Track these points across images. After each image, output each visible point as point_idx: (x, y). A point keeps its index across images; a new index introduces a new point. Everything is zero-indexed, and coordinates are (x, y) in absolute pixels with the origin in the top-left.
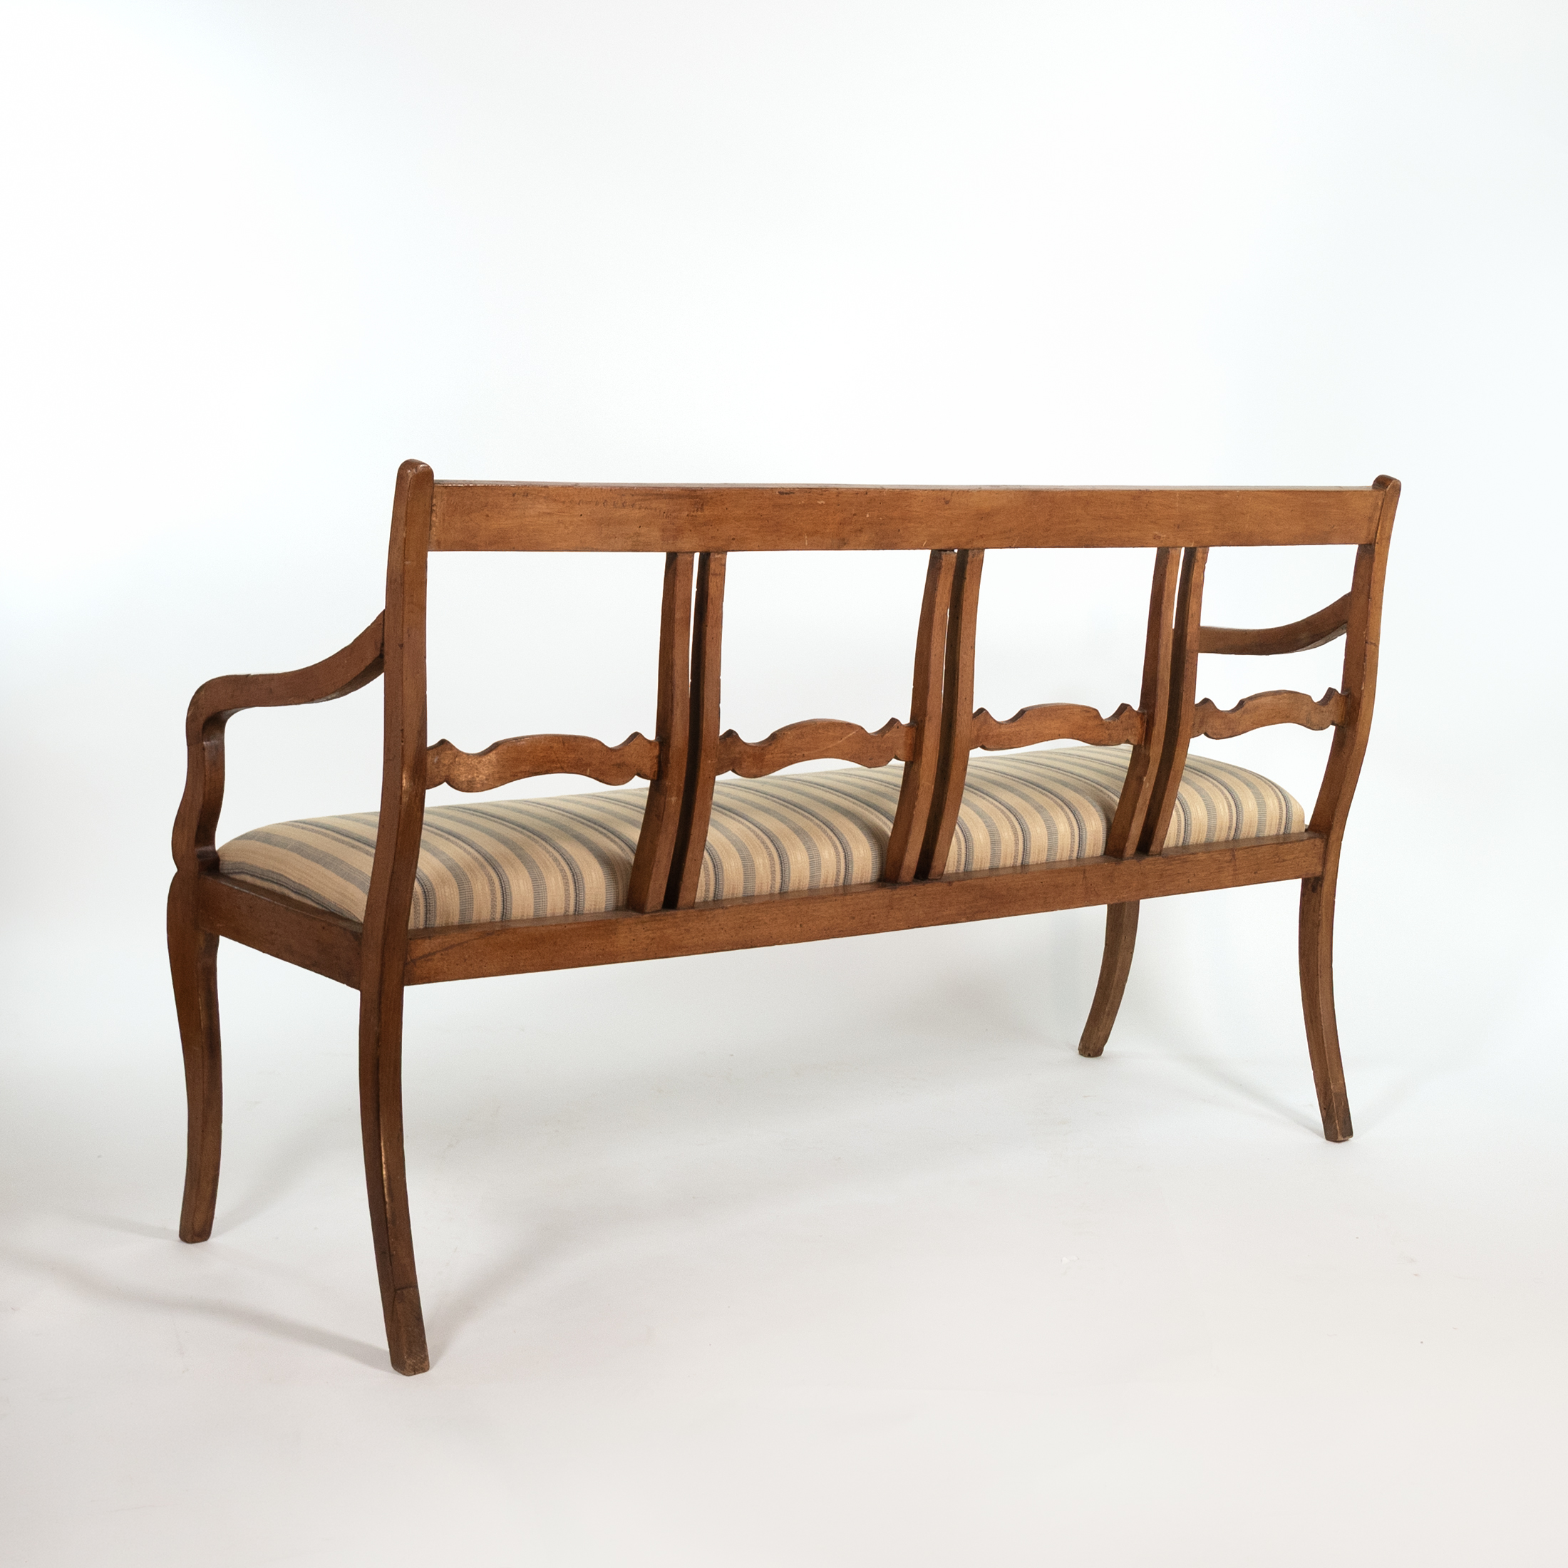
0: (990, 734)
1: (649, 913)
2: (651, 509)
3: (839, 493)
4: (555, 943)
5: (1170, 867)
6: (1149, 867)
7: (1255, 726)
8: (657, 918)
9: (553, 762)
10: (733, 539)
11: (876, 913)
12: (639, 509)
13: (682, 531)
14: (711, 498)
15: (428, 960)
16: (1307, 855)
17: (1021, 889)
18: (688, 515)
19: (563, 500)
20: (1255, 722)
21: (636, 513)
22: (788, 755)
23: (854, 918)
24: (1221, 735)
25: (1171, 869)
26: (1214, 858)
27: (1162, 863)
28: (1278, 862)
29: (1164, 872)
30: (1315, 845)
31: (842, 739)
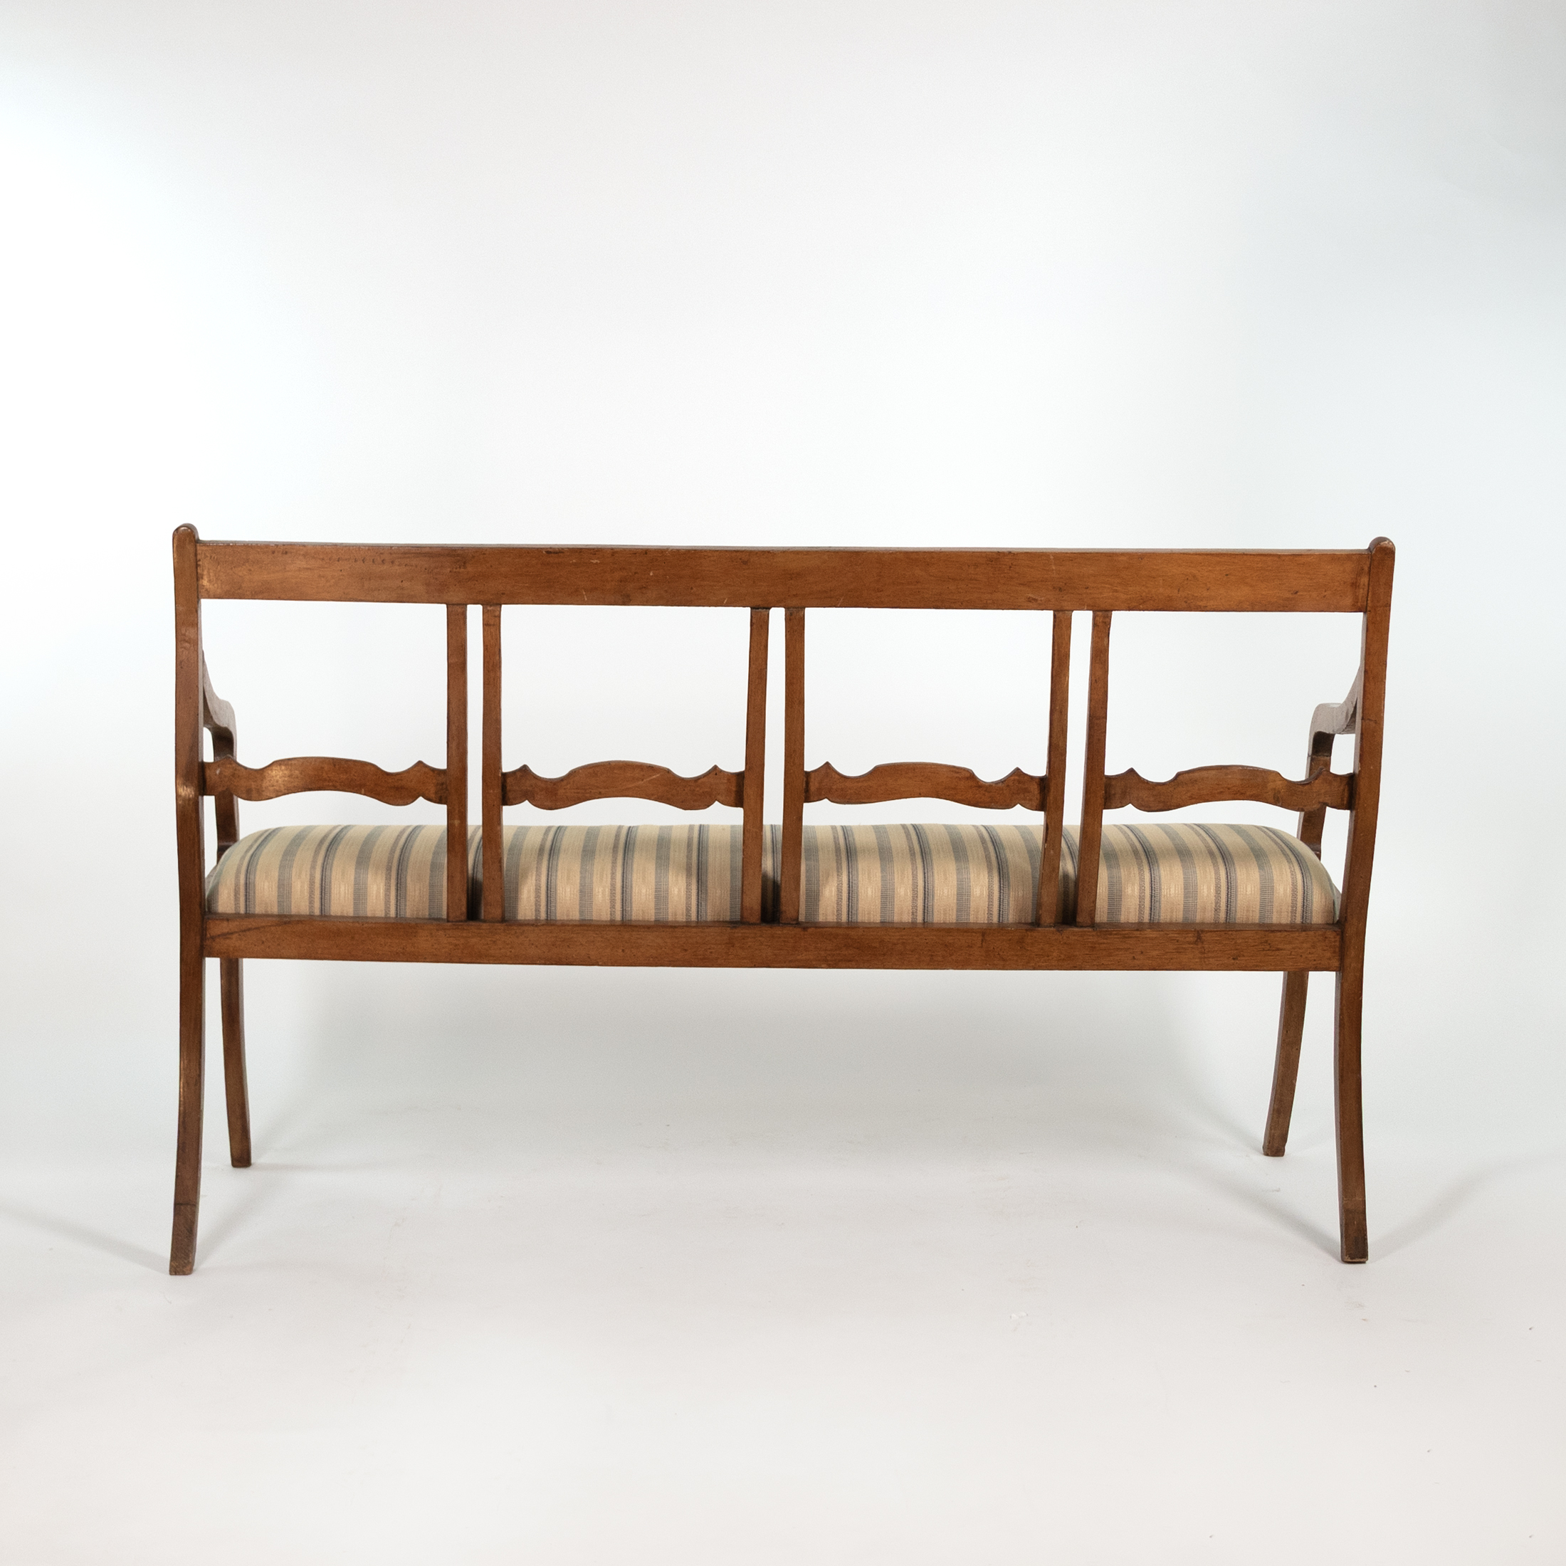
0: (833, 787)
1: (452, 922)
2: (412, 566)
3: (613, 553)
4: (353, 938)
5: (1105, 941)
6: (1074, 938)
7: (1193, 801)
8: (460, 927)
9: (325, 780)
10: (503, 594)
11: (714, 948)
12: (399, 565)
13: (446, 585)
14: (473, 557)
15: (227, 938)
16: (1313, 947)
17: (898, 944)
18: (450, 571)
19: (321, 557)
20: (1194, 796)
21: (396, 569)
22: (583, 791)
23: (686, 950)
24: (1150, 807)
25: (1108, 943)
26: (1170, 937)
27: (1093, 936)
28: (1269, 950)
29: (1097, 945)
30: (1326, 938)
31: (643, 780)
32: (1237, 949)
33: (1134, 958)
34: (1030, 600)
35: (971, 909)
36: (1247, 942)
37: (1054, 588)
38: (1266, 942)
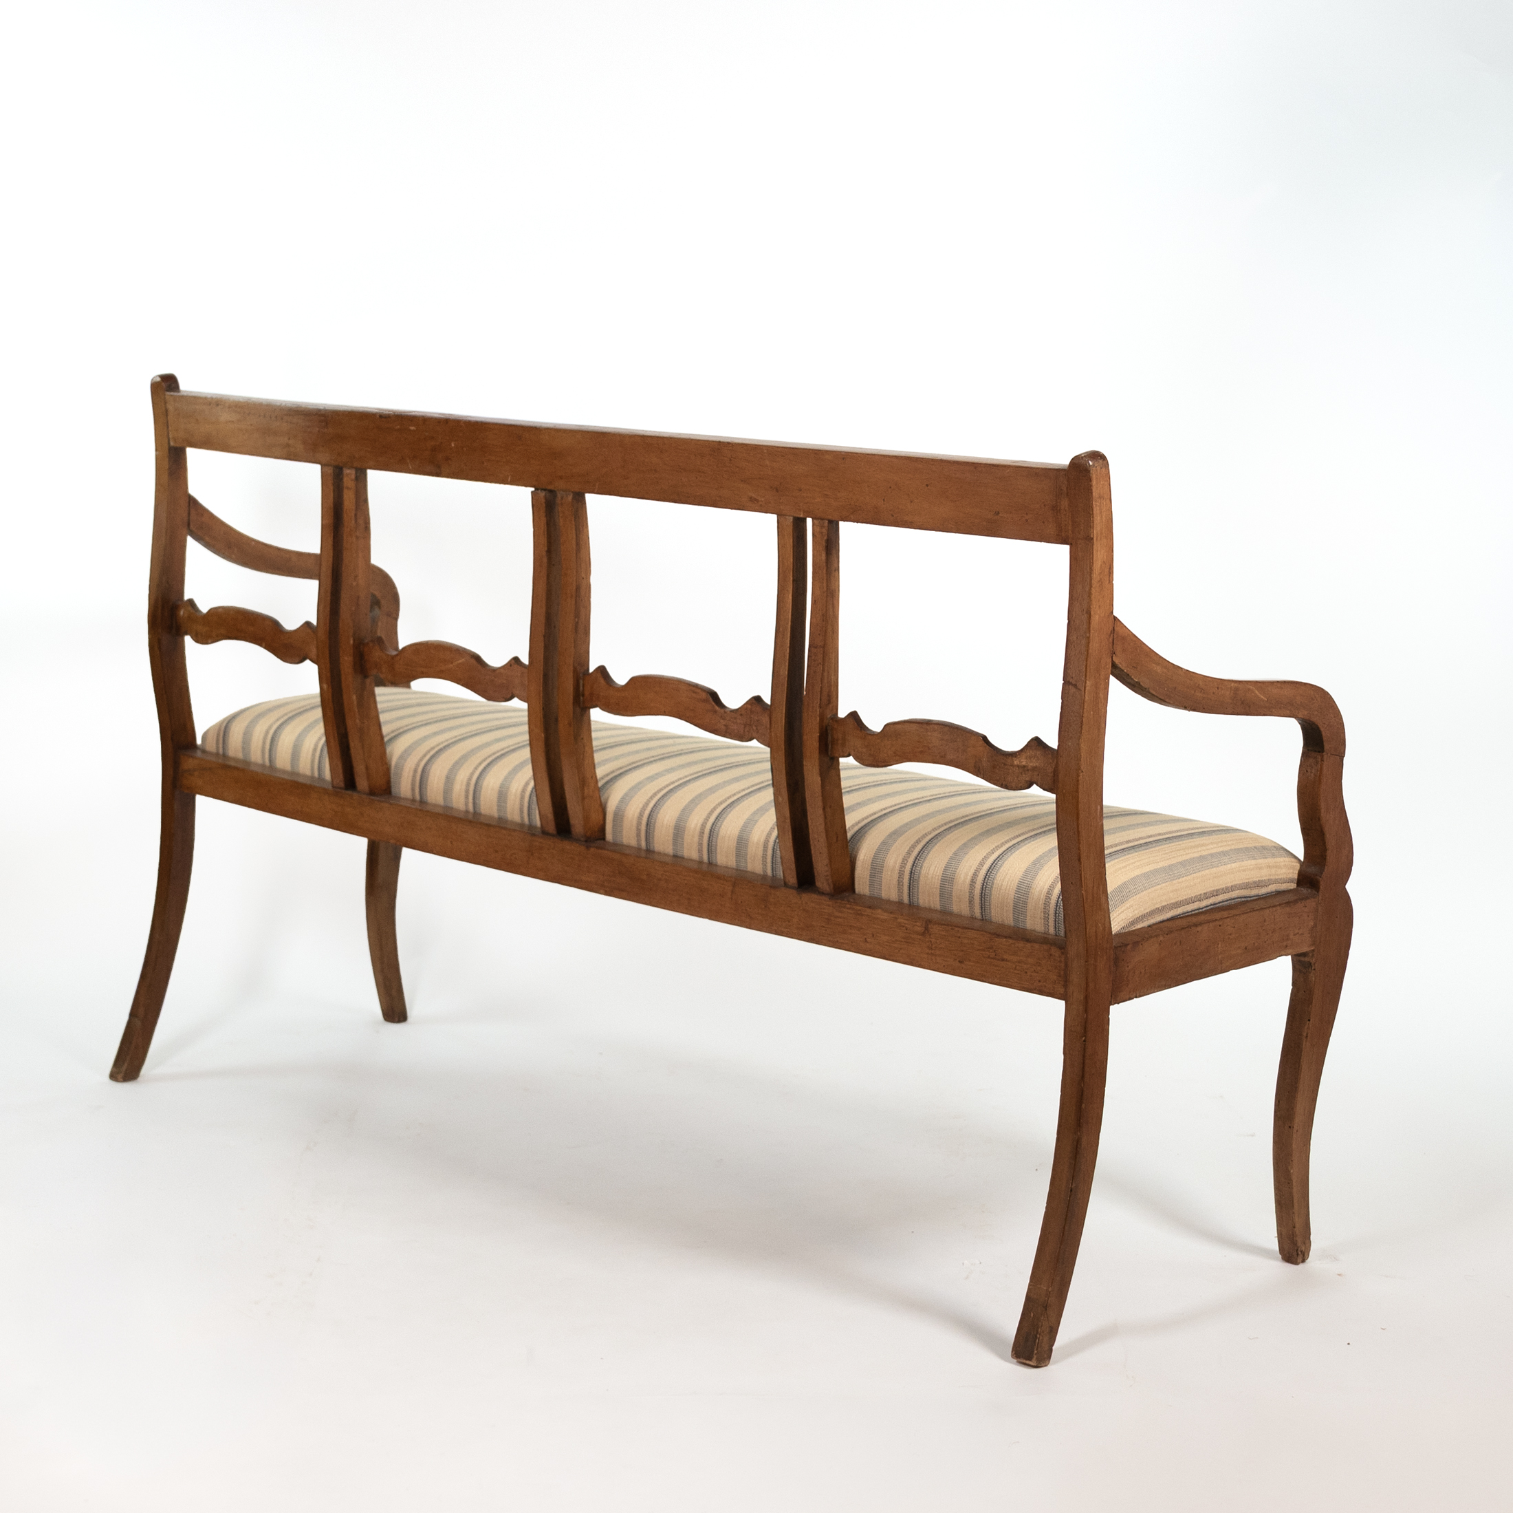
1: (334, 788)
2: (294, 423)
10: (354, 457)
11: (517, 854)
12: (286, 422)
21: (285, 426)
26: (900, 923)
27: (829, 906)
28: (993, 958)
29: (832, 918)
30: (1051, 955)
31: (452, 663)
32: (962, 951)
33: (866, 941)
34: (752, 500)
35: (748, 856)
36: (972, 944)
37: (771, 487)
38: (992, 948)
